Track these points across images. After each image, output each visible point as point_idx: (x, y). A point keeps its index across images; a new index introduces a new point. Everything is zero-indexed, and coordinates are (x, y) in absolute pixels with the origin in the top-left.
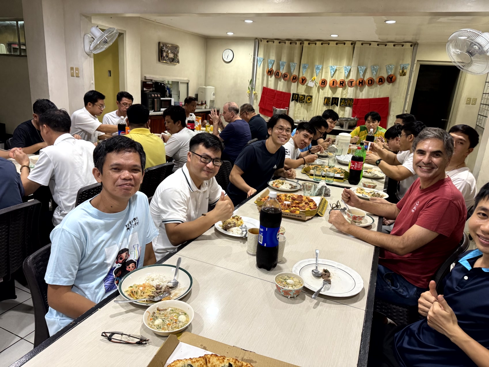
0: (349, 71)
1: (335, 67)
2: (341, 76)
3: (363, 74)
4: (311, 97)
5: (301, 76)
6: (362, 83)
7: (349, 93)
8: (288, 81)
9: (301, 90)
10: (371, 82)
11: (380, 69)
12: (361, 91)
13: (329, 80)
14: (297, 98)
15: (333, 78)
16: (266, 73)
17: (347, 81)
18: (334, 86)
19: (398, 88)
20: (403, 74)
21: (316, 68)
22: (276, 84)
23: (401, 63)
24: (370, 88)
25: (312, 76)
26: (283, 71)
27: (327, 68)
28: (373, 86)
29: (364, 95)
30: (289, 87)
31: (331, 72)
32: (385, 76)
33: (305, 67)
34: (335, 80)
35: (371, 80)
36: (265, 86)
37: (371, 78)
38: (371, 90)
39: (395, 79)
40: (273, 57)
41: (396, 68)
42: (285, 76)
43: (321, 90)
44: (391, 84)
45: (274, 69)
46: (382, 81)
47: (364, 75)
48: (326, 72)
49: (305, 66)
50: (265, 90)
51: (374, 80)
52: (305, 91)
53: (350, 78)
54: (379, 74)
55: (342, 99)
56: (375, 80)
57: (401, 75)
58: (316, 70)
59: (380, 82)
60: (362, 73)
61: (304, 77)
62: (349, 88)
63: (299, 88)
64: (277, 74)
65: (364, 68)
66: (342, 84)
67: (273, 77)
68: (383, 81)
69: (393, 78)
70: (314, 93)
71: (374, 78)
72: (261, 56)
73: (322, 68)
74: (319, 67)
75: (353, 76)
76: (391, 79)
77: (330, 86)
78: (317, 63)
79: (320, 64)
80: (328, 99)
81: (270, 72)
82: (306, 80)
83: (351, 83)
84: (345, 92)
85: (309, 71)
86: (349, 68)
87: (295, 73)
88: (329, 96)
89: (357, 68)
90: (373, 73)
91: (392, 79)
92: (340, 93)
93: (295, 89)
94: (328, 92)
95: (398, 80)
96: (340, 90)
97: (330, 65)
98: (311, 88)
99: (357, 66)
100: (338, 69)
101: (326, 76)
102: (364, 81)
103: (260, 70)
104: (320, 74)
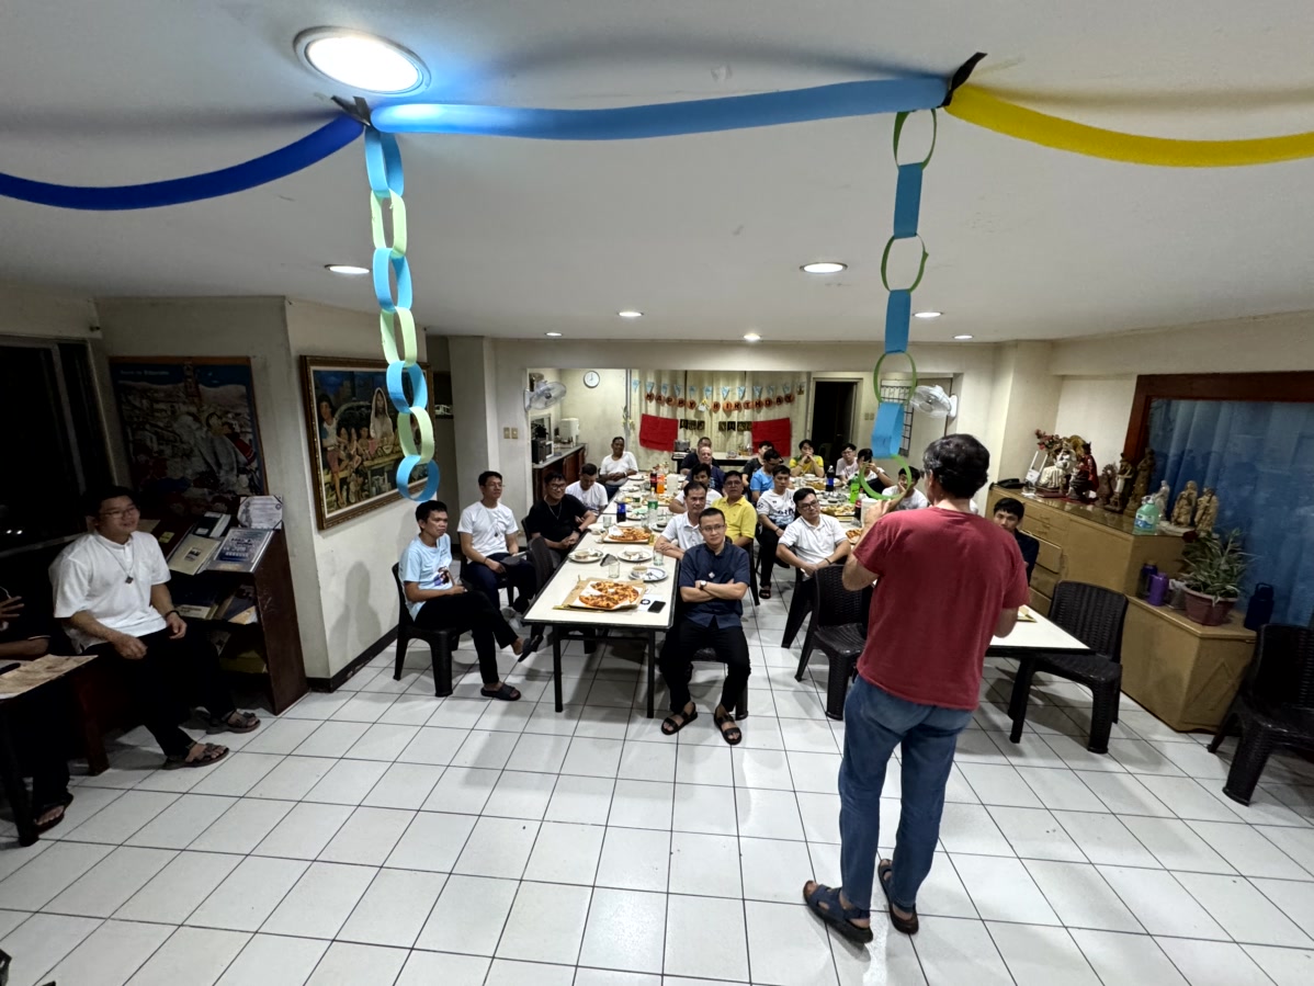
0: (743, 392)
1: (728, 388)
2: (735, 398)
3: (759, 394)
4: (703, 422)
5: (688, 400)
6: (759, 405)
7: (746, 415)
8: (672, 405)
9: (691, 415)
10: (769, 403)
11: (777, 388)
12: (759, 412)
13: (722, 403)
14: (687, 424)
15: (726, 400)
16: (643, 398)
17: (742, 402)
18: (728, 409)
19: (798, 407)
20: (801, 392)
21: (705, 390)
22: (658, 410)
23: (797, 381)
24: (769, 409)
25: (701, 399)
26: (665, 394)
27: (718, 389)
28: (771, 407)
29: (763, 416)
30: (674, 413)
31: (723, 394)
32: (783, 395)
33: (692, 389)
34: (729, 402)
35: (769, 400)
36: (644, 412)
37: (768, 398)
38: (769, 411)
39: (794, 398)
40: (651, 379)
41: (793, 387)
42: (669, 401)
43: (713, 413)
44: (789, 403)
45: (654, 392)
47: (760, 396)
48: (718, 394)
50: (645, 419)
51: (771, 400)
52: (695, 416)
53: (746, 399)
54: (776, 394)
55: (739, 423)
56: (773, 400)
57: (799, 394)
58: (706, 392)
59: (778, 401)
60: (757, 394)
61: (693, 400)
62: (746, 410)
63: (687, 412)
64: (659, 399)
65: (759, 388)
66: (738, 406)
67: (654, 402)
68: (781, 400)
69: (791, 397)
70: (706, 417)
71: (771, 398)
72: (636, 377)
73: (713, 389)
74: (708, 388)
75: (748, 397)
76: (789, 399)
77: (724, 410)
78: (706, 385)
79: (710, 386)
80: (724, 423)
81: (649, 397)
82: (695, 403)
83: (747, 405)
84: (741, 414)
85: (697, 393)
86: (743, 388)
87: (681, 396)
88: (724, 420)
89: (751, 388)
90: (769, 393)
92: (735, 417)
93: (681, 414)
94: (721, 416)
95: (796, 399)
96: (735, 413)
97: (721, 386)
98: (701, 412)
99: (752, 386)
100: (730, 390)
101: (718, 398)
102: (761, 401)
103: (635, 396)
104: (711, 396)
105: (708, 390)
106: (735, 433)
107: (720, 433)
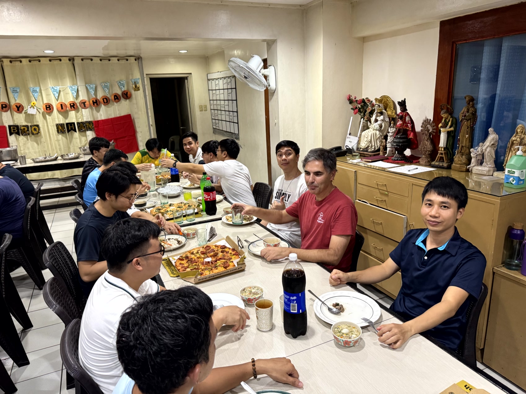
0: (76, 91)
1: (58, 88)
2: (69, 98)
3: (94, 93)
4: (37, 126)
5: (13, 102)
6: (96, 103)
7: (85, 115)
9: (20, 120)
10: (106, 101)
12: (98, 111)
13: (55, 104)
14: (16, 130)
15: (59, 101)
17: (77, 102)
18: (63, 110)
19: (137, 104)
20: (137, 89)
21: (32, 91)
23: (131, 78)
24: (108, 107)
25: (29, 101)
27: (47, 89)
28: (110, 105)
29: (102, 115)
31: (54, 95)
34: (62, 102)
35: (106, 98)
37: (105, 96)
38: (108, 109)
39: (131, 95)
41: (128, 84)
43: (47, 116)
44: (128, 100)
46: (117, 98)
47: (96, 94)
48: (48, 95)
49: (15, 89)
51: (108, 98)
52: (26, 120)
53: (81, 99)
54: (112, 92)
55: (78, 123)
56: (110, 98)
57: (135, 90)
58: (33, 93)
59: (116, 99)
61: (19, 103)
62: (83, 110)
63: (15, 117)
65: (93, 86)
66: (73, 106)
68: (119, 98)
69: (128, 93)
70: (39, 121)
71: (108, 96)
73: (41, 90)
74: (35, 89)
75: (83, 97)
77: (58, 111)
78: (31, 85)
79: (37, 86)
80: (62, 125)
82: (23, 106)
83: (83, 104)
84: (79, 114)
85: (23, 96)
86: (75, 87)
87: (2, 100)
88: (61, 122)
89: (85, 87)
91: (128, 95)
92: (73, 117)
94: (57, 118)
95: (134, 96)
96: (72, 114)
97: (50, 86)
98: (32, 115)
99: (84, 84)
100: (61, 90)
101: (49, 99)
102: (98, 100)
104: (40, 98)
105: (34, 91)
106: (77, 134)
107: (60, 136)
